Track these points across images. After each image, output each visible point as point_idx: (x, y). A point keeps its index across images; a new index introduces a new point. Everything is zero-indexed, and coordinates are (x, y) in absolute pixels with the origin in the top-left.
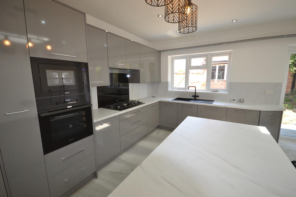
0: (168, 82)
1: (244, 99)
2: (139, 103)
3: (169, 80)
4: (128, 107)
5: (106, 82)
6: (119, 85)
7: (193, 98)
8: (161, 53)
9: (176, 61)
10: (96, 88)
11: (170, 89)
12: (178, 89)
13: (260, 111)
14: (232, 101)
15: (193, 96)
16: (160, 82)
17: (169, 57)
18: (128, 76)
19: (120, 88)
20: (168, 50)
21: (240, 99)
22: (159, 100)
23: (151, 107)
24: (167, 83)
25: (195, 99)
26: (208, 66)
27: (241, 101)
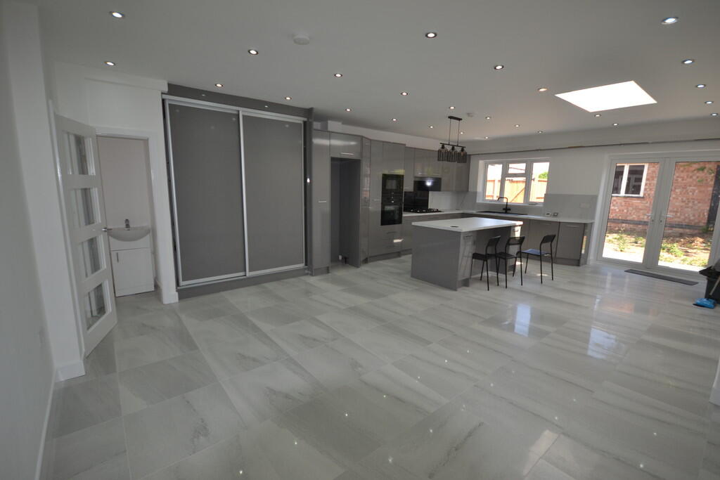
0: (477, 192)
1: (559, 213)
2: (438, 211)
3: (479, 189)
4: (427, 212)
5: (411, 188)
8: (472, 157)
9: (491, 168)
11: (479, 200)
12: (490, 201)
13: (560, 222)
14: (546, 215)
15: (504, 209)
16: (468, 191)
17: (481, 163)
18: (429, 184)
20: (479, 154)
21: (555, 213)
24: (475, 193)
25: (506, 213)
26: (528, 175)
27: (555, 215)
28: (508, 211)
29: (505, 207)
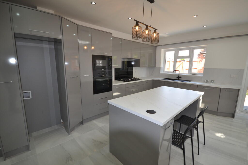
0: (160, 67)
1: (215, 80)
2: (138, 79)
3: (162, 66)
4: (131, 81)
5: (119, 65)
6: (128, 69)
7: (177, 79)
8: (157, 47)
9: (168, 53)
10: (114, 68)
11: (162, 72)
12: (168, 72)
13: (221, 88)
14: (205, 82)
15: (177, 77)
16: (155, 67)
17: (163, 50)
18: (133, 63)
19: (128, 70)
20: (161, 45)
21: (212, 80)
22: (152, 79)
23: (147, 82)
25: (178, 80)
26: (191, 57)
27: (212, 82)
28: (180, 79)
29: (178, 76)
